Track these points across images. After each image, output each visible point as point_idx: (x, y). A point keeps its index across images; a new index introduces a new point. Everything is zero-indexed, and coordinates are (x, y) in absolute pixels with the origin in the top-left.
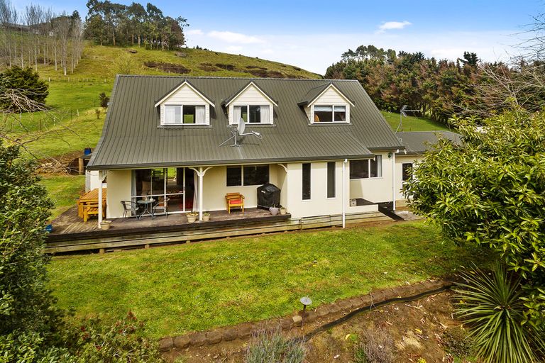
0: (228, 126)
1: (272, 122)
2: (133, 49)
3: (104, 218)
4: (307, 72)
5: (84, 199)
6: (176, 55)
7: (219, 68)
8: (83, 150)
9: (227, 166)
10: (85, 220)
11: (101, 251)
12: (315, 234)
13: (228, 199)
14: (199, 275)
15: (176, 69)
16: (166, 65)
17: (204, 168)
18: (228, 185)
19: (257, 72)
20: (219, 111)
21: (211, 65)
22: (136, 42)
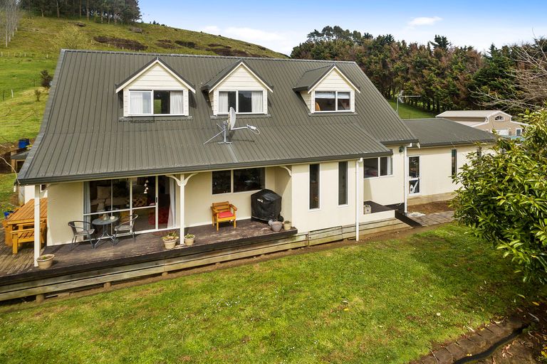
0: (212, 117)
1: (265, 112)
2: (80, 22)
3: (43, 245)
4: (272, 52)
5: (15, 219)
6: (130, 30)
7: (179, 46)
8: (16, 141)
9: (213, 172)
10: (15, 250)
11: (39, 299)
12: (329, 254)
13: (214, 210)
14: (190, 340)
15: (130, 45)
16: (120, 40)
17: (186, 176)
18: (214, 192)
19: (221, 50)
20: (200, 98)
21: (169, 42)
22: (84, 14)
